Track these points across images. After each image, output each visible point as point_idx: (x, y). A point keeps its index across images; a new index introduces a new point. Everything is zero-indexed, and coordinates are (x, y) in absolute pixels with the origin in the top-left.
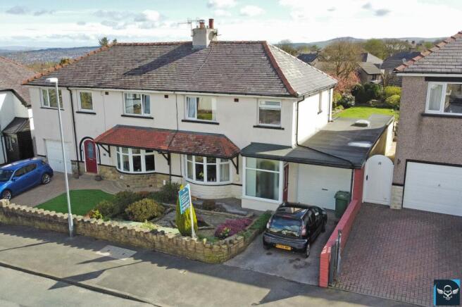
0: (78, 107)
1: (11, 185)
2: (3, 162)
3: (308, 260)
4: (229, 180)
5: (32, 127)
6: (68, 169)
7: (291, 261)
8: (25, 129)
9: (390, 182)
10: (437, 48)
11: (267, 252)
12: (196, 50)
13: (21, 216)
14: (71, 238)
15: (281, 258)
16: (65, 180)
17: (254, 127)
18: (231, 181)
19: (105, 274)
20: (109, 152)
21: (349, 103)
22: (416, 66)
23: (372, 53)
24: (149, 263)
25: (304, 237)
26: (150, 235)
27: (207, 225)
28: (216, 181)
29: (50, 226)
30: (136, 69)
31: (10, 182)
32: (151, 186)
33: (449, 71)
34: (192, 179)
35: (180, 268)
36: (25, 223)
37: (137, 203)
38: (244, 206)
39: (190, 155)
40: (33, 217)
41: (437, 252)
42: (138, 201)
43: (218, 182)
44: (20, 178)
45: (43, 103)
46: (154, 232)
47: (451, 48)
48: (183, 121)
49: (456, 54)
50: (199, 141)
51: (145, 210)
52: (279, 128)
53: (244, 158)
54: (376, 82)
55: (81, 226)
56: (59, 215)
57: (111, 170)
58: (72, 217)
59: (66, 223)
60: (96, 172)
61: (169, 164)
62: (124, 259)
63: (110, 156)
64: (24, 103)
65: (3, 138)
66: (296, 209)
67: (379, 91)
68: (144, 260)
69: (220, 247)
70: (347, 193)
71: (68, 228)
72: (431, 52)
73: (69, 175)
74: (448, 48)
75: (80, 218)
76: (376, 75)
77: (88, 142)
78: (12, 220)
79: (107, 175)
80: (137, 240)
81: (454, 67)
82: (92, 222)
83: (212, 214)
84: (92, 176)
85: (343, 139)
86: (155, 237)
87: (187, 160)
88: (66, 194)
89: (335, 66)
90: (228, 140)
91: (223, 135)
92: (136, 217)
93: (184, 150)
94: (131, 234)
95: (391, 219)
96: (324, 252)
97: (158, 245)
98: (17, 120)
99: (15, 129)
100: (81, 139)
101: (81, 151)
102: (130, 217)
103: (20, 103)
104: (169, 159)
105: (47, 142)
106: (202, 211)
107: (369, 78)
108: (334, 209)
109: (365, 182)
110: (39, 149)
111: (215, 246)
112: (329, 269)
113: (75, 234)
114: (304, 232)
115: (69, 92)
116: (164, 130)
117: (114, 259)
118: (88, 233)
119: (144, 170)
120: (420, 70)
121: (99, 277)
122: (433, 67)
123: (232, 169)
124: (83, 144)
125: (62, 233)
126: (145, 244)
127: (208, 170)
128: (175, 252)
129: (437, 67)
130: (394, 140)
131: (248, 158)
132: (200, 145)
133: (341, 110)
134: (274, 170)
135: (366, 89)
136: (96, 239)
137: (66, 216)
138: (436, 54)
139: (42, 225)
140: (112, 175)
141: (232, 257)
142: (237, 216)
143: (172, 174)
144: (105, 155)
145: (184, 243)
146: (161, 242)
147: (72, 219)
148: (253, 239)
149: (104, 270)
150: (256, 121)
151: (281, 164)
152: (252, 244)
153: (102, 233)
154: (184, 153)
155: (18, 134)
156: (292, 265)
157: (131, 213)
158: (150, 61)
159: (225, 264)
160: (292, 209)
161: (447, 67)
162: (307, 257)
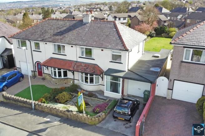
0: (33, 48)
1: (7, 84)
2: (2, 68)
3: (131, 124)
4: (99, 83)
5: (13, 53)
6: (30, 74)
7: (124, 125)
8: (10, 54)
9: (167, 88)
10: (190, 32)
11: (114, 120)
12: (85, 24)
13: (12, 100)
14: (33, 111)
15: (120, 123)
16: (29, 79)
17: (110, 62)
18: (100, 84)
19: (48, 130)
20: (47, 68)
21: (153, 35)
22: (179, 41)
23: (164, 7)
24: (66, 124)
25: (130, 115)
26: (66, 112)
27: (90, 105)
28: (93, 83)
29: (24, 105)
30: (59, 32)
31: (6, 82)
32: (66, 83)
33: (194, 44)
34: (83, 82)
35: (79, 127)
36: (14, 102)
37: (60, 94)
38: (105, 95)
39: (82, 73)
40: (17, 101)
41: (184, 122)
42: (61, 93)
43: (94, 84)
44: (10, 80)
45: (18, 46)
46: (68, 111)
47: (196, 33)
48: (79, 57)
49: (197, 36)
50: (86, 67)
51: (63, 98)
52: (121, 63)
53: (105, 76)
54: (166, 24)
55: (37, 106)
56: (28, 100)
57: (48, 75)
58: (33, 102)
59: (31, 104)
60: (42, 76)
61: (73, 75)
62: (56, 122)
63: (48, 70)
64: (9, 42)
65: (1, 57)
66: (127, 101)
67: (166, 30)
68: (64, 123)
69: (95, 119)
70: (149, 91)
71: (32, 106)
72: (187, 34)
73: (30, 76)
74: (194, 32)
75: (37, 102)
76: (165, 21)
77: (38, 63)
78: (8, 101)
79: (47, 77)
80: (61, 114)
81: (196, 43)
82: (42, 105)
83: (92, 99)
84: (40, 78)
85: (148, 65)
86: (68, 113)
87: (81, 74)
88: (30, 87)
89: (147, 19)
90: (99, 66)
91: (96, 65)
92: (60, 101)
93: (80, 71)
94: (58, 111)
95: (166, 104)
96: (137, 125)
97: (69, 116)
98: (7, 50)
99: (6, 54)
100: (35, 62)
101: (35, 67)
102: (58, 101)
103: (8, 42)
104: (73, 73)
105: (21, 62)
106: (88, 97)
107: (162, 23)
108: (143, 97)
109: (156, 87)
110: (17, 64)
111: (93, 119)
112: (139, 131)
113: (35, 109)
114: (130, 113)
115: (29, 42)
116: (71, 61)
117: (51, 122)
118: (40, 109)
119: (63, 77)
120: (181, 43)
121: (46, 131)
122: (187, 42)
123: (100, 79)
124: (36, 64)
125: (29, 108)
126: (64, 115)
127: (90, 79)
128: (76, 119)
129: (189, 42)
130: (171, 60)
131: (107, 76)
132: (87, 69)
133: (149, 39)
134: (118, 81)
135: (161, 29)
136: (44, 112)
137: (31, 101)
138: (189, 35)
139: (21, 104)
140: (49, 78)
141: (100, 122)
142: (102, 100)
143: (75, 79)
144: (46, 69)
145: (80, 116)
146: (70, 115)
147: (33, 103)
148: (109, 113)
149: (48, 128)
150: (111, 59)
151: (121, 79)
152: (108, 115)
153: (46, 110)
154: (80, 72)
155: (8, 56)
156: (125, 126)
157: (58, 99)
158: (65, 28)
159: (97, 125)
160: (125, 101)
161: (193, 42)
162: (131, 122)
